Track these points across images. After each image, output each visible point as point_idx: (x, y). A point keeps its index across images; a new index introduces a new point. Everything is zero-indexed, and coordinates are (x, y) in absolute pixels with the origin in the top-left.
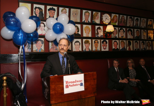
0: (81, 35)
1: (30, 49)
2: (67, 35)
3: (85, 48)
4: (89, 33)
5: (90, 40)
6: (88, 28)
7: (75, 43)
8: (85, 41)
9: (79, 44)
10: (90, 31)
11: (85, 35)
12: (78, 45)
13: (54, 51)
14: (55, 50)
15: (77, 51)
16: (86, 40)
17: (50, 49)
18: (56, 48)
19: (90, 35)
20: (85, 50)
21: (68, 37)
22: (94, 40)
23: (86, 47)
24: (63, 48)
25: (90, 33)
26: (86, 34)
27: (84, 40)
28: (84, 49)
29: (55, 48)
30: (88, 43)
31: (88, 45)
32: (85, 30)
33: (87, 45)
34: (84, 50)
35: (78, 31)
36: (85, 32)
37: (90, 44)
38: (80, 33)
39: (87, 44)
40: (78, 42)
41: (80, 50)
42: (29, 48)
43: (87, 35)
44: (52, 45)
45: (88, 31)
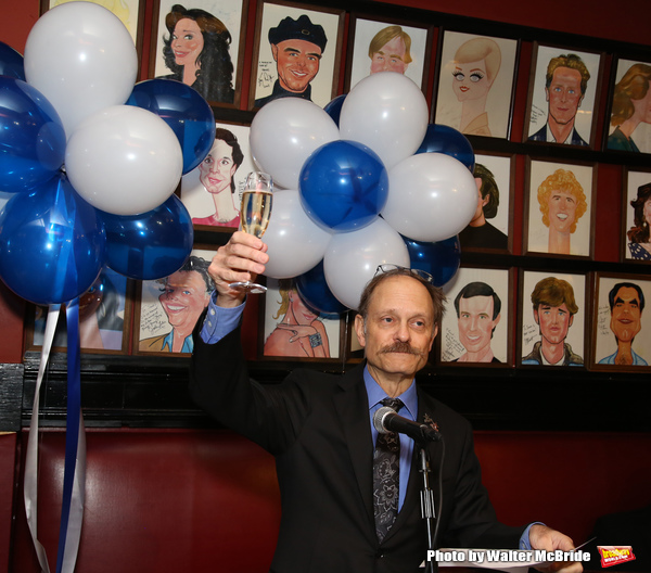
0: (510, 243)
1: (113, 328)
2: (406, 239)
3: (539, 338)
4: (572, 228)
5: (577, 282)
6: (571, 185)
7: (462, 300)
8: (539, 287)
9: (489, 310)
10: (578, 214)
11: (539, 241)
12: (483, 315)
13: (302, 354)
14: (307, 347)
15: (473, 359)
16: (545, 282)
17: (267, 335)
18: (312, 332)
19: (580, 244)
20: (536, 354)
21: (412, 253)
22: (606, 285)
23: (547, 333)
24: (404, 337)
25: (584, 224)
26: (546, 230)
27: (532, 279)
28: (527, 350)
29: (303, 332)
30: (563, 307)
31: (563, 318)
32: (540, 198)
33: (553, 316)
34: (528, 358)
35: (490, 210)
36: (546, 221)
37: (573, 309)
38: (501, 222)
39: (553, 311)
40: (485, 290)
41: (499, 350)
42: (112, 320)
43: (560, 238)
44: (287, 305)
45: (563, 209)
